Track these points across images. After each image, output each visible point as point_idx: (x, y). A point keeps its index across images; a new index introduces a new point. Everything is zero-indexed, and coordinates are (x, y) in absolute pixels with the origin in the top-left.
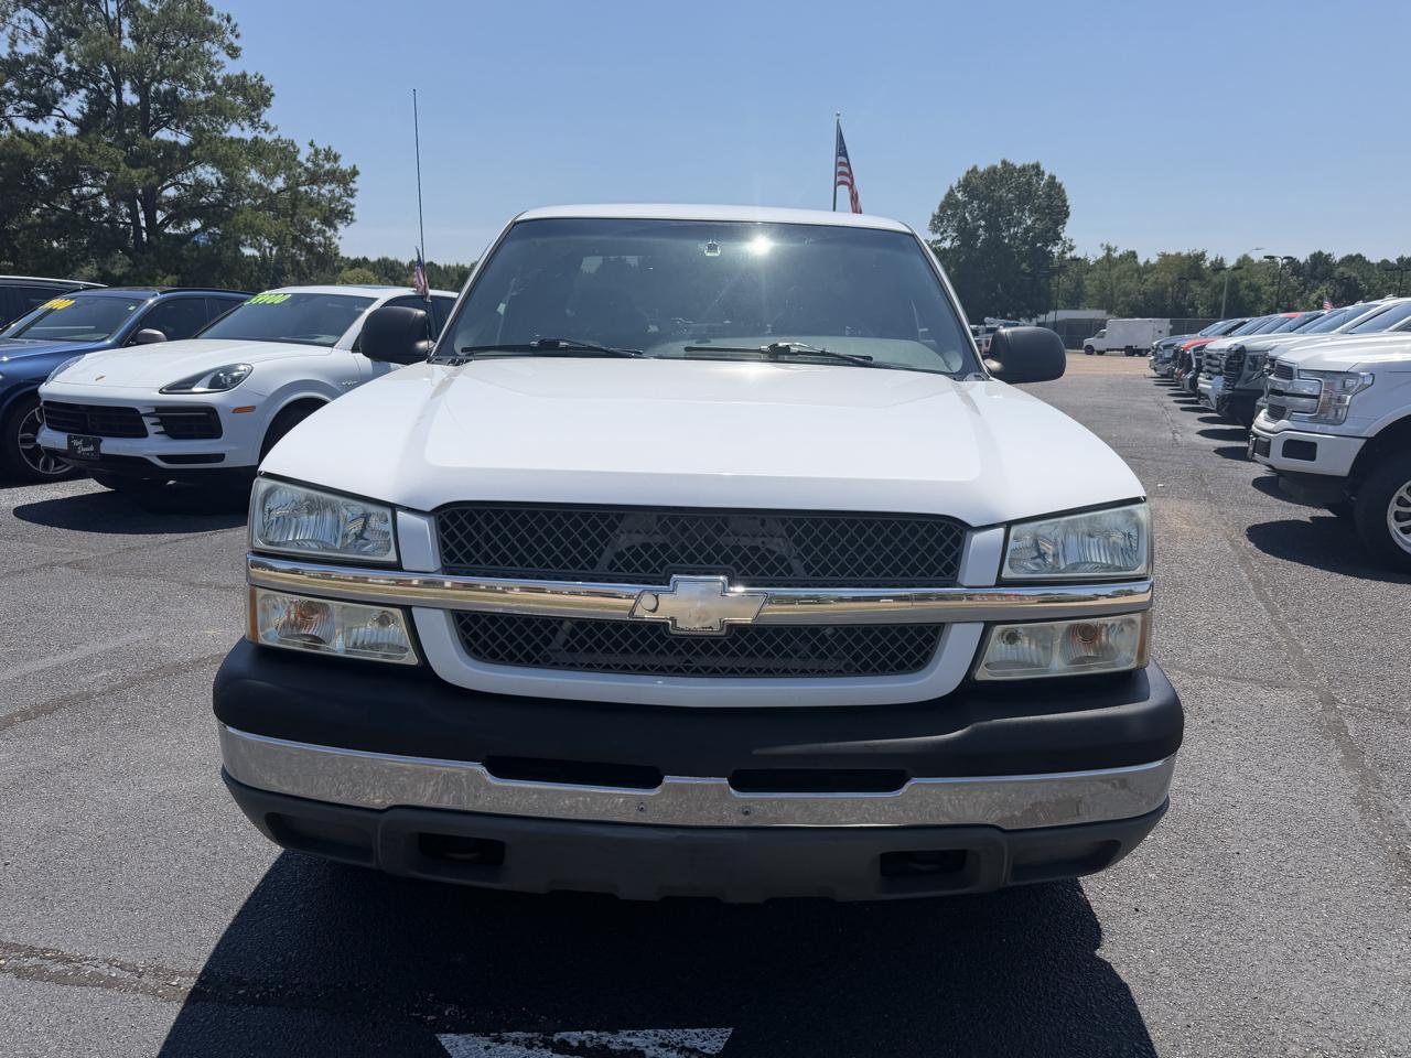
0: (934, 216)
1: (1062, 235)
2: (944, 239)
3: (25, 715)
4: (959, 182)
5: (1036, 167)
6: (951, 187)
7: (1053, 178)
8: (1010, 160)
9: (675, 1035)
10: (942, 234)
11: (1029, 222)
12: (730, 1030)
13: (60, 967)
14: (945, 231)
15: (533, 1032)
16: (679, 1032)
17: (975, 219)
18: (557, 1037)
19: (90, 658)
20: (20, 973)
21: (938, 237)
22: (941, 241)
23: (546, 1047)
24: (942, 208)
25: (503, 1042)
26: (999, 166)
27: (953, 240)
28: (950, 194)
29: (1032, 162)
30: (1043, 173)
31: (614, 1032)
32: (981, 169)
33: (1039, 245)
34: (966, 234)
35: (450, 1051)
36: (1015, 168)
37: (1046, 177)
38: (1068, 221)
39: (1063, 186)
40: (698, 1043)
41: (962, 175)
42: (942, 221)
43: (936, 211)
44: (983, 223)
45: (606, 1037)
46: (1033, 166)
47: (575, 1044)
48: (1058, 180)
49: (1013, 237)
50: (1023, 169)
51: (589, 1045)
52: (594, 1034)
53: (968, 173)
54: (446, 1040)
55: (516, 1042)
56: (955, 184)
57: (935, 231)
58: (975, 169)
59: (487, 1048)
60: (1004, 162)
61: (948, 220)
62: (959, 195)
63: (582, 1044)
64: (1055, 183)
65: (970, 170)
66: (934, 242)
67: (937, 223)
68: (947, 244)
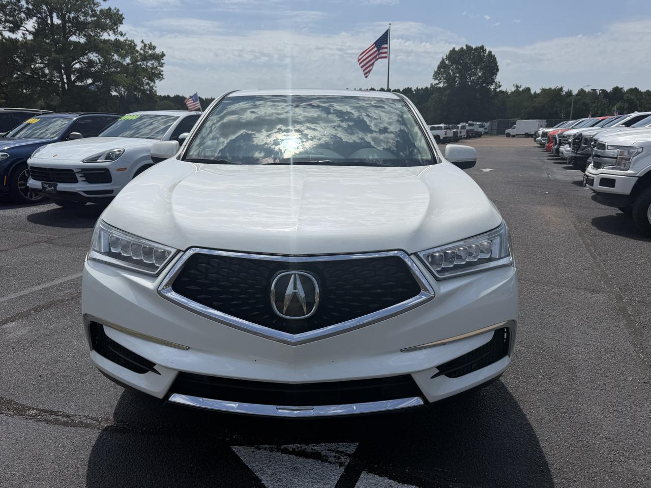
0: (435, 72)
1: (496, 80)
2: (440, 83)
3: (36, 310)
4: (447, 56)
5: (482, 47)
6: (443, 58)
7: (490, 52)
8: (470, 44)
9: (334, 446)
10: (439, 80)
11: (480, 74)
12: (358, 444)
13: (65, 419)
14: (440, 79)
15: (272, 445)
16: (336, 444)
17: (454, 73)
18: (283, 447)
19: (61, 284)
20: (47, 421)
21: (437, 82)
22: (438, 84)
23: (278, 451)
24: (439, 68)
25: (260, 449)
26: (465, 48)
27: (444, 83)
28: (443, 62)
29: (479, 45)
30: (486, 50)
31: (307, 444)
32: (457, 49)
33: (484, 85)
34: (450, 80)
35: (237, 453)
36: (472, 48)
37: (487, 52)
38: (499, 74)
39: (495, 56)
40: (344, 449)
41: (448, 53)
42: (439, 75)
43: (436, 69)
44: (458, 75)
45: (304, 447)
47: (291, 450)
48: (493, 53)
49: (472, 82)
50: (476, 49)
51: (297, 450)
52: (299, 445)
53: (450, 51)
54: (235, 449)
55: (265, 449)
56: (445, 57)
57: (435, 78)
58: (454, 49)
59: (253, 452)
60: (467, 46)
61: (442, 74)
62: (447, 62)
63: (294, 449)
64: (492, 55)
65: (452, 49)
66: (435, 84)
67: (436, 75)
68: (441, 85)
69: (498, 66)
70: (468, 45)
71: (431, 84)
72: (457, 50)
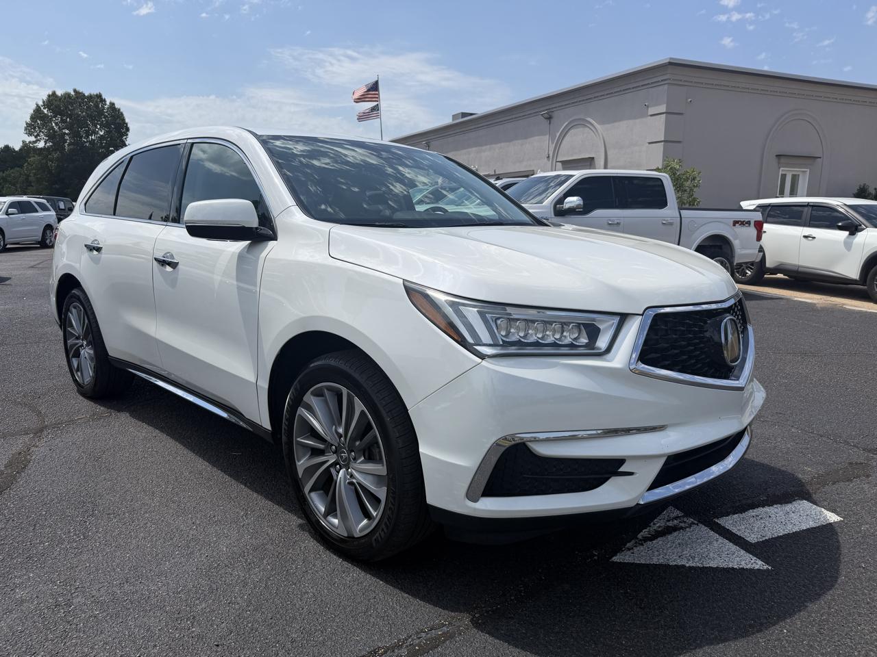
0: (27, 124)
2: (39, 141)
4: (44, 102)
5: (99, 96)
6: (37, 105)
7: (112, 104)
8: (80, 89)
10: (36, 137)
11: (101, 133)
14: (38, 135)
17: (60, 128)
21: (33, 139)
22: (35, 142)
24: (33, 118)
26: (73, 93)
27: (46, 142)
28: (38, 110)
29: (94, 92)
30: (105, 101)
33: (111, 148)
34: (54, 138)
36: (84, 95)
37: (108, 103)
38: (130, 134)
39: (121, 110)
41: (45, 98)
42: (35, 128)
43: (28, 120)
44: (67, 132)
46: (97, 95)
49: (92, 142)
50: (91, 97)
53: (49, 96)
56: (41, 103)
57: (30, 134)
58: (54, 93)
60: (75, 91)
61: (39, 128)
62: (45, 111)
64: (115, 108)
65: (51, 93)
66: (30, 142)
67: (30, 128)
68: (41, 145)
69: (127, 124)
70: (77, 89)
71: (23, 142)
72: (60, 95)
